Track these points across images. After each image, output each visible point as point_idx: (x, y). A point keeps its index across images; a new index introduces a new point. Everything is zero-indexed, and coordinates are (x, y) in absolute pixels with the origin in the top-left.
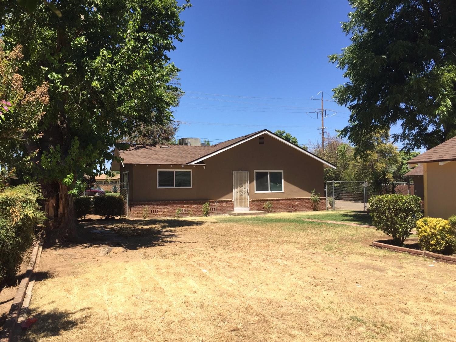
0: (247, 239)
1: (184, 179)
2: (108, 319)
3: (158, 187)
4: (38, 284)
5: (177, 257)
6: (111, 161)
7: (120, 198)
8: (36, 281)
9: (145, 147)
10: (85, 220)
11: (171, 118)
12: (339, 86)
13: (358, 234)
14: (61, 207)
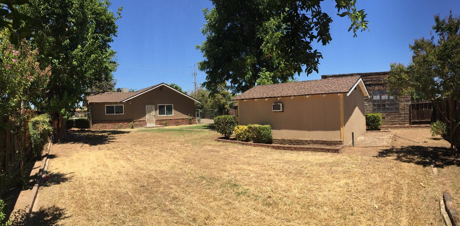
0: (153, 140)
1: (119, 110)
2: (82, 179)
3: (106, 114)
4: (51, 160)
5: (115, 150)
6: (82, 102)
7: (87, 119)
8: (50, 158)
9: (99, 94)
10: (71, 131)
11: (112, 78)
12: (200, 61)
13: (210, 135)
14: (60, 124)
